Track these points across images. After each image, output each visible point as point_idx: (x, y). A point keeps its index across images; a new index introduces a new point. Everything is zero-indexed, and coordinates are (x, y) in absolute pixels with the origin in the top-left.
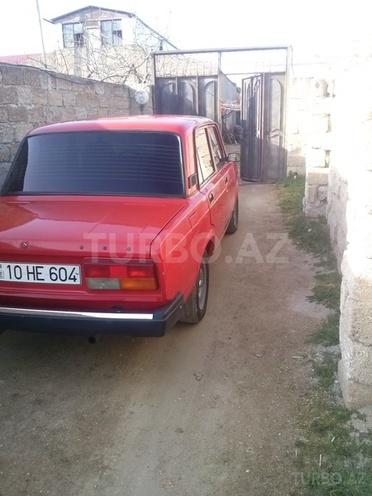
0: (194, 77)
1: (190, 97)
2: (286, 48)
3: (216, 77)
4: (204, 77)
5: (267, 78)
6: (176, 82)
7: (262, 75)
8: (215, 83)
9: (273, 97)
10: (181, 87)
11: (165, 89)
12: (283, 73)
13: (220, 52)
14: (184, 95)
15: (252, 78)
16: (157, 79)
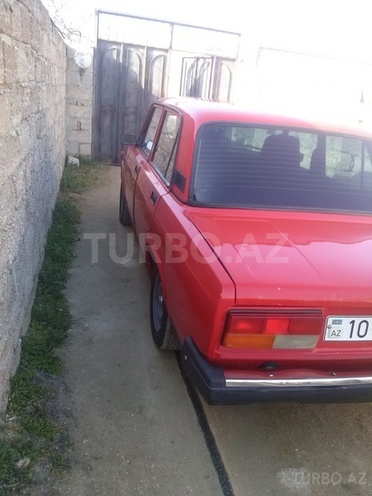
0: (143, 47)
1: (135, 68)
2: (240, 35)
3: (166, 51)
4: (153, 49)
5: (218, 61)
6: (121, 48)
7: (213, 58)
8: (165, 57)
9: (221, 83)
10: (126, 55)
11: (108, 55)
12: (234, 60)
13: (172, 24)
14: (129, 64)
15: (198, 59)
16: (99, 41)
